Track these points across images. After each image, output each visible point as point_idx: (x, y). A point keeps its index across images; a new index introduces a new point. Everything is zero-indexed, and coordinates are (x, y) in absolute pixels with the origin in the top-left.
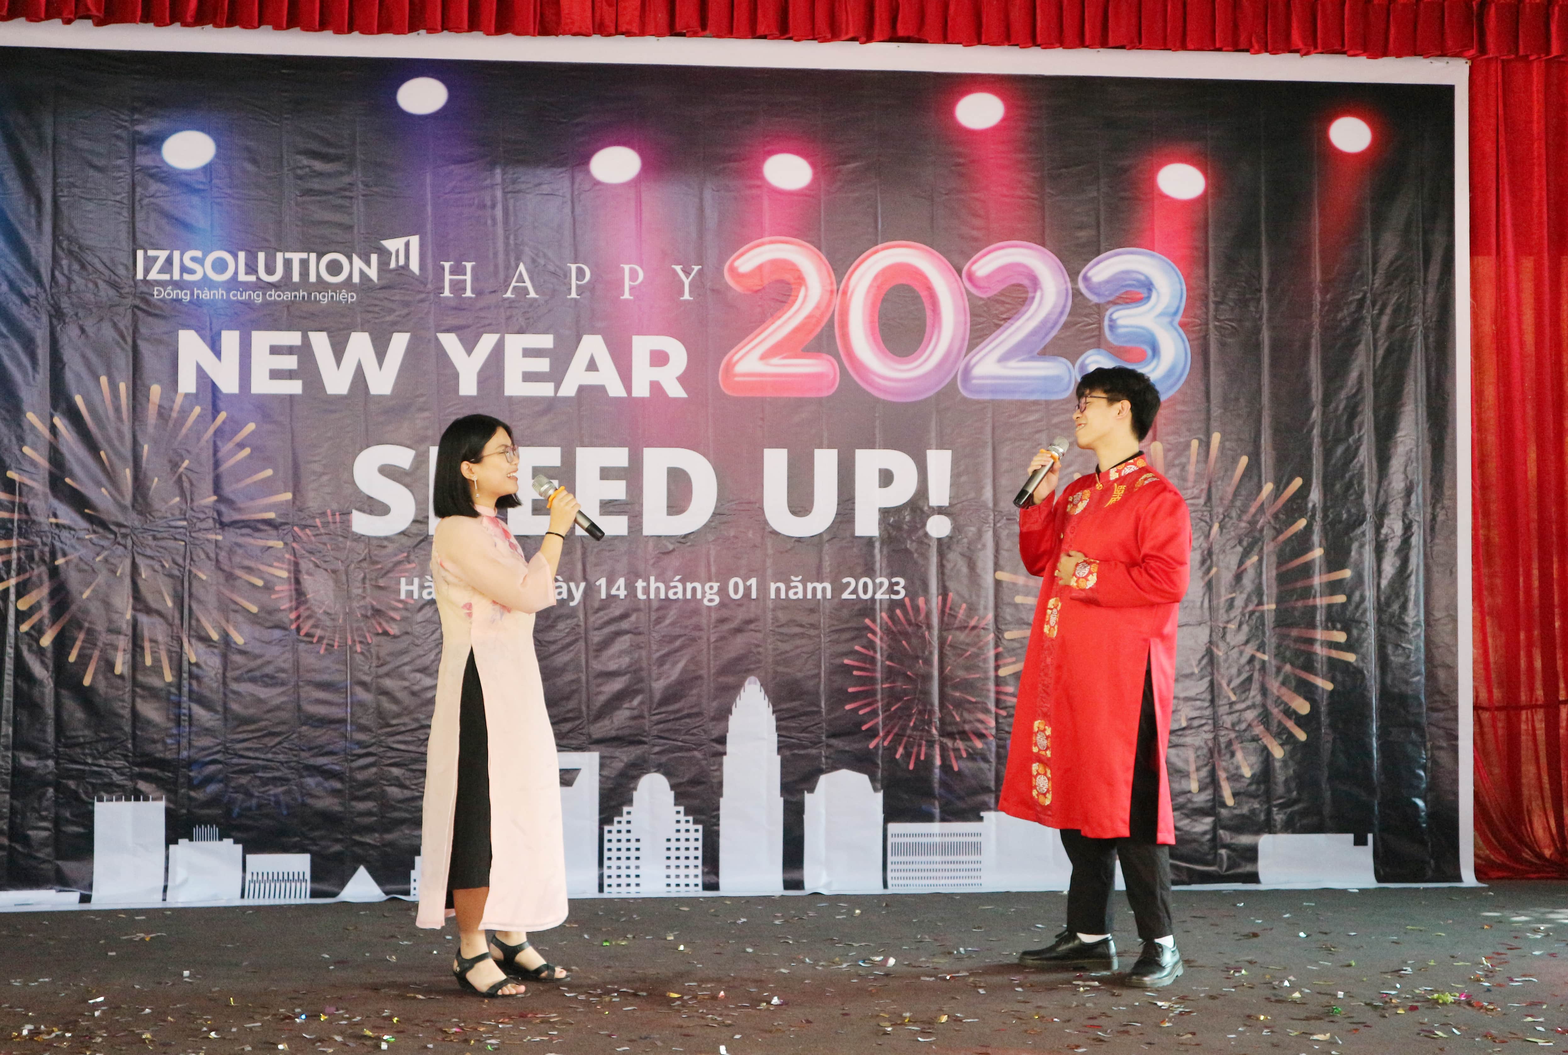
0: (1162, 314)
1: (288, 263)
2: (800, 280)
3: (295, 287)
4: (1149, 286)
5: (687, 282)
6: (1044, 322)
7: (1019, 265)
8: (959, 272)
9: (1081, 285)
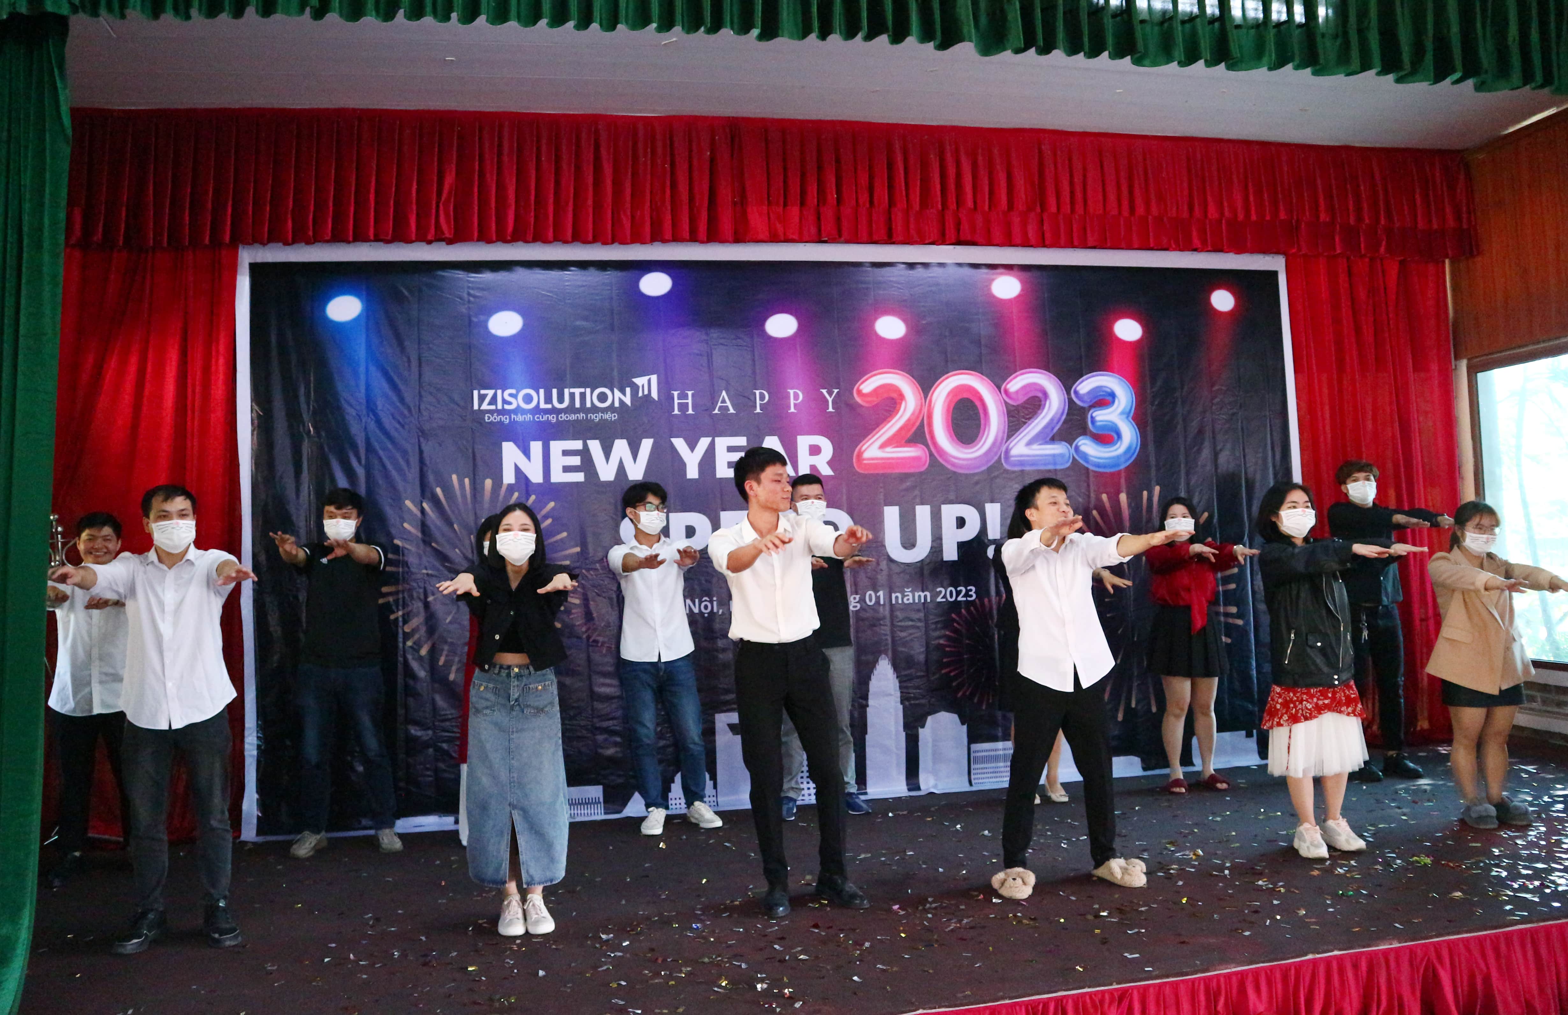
0: (1122, 413)
1: (572, 396)
2: (902, 397)
3: (577, 411)
4: (1113, 395)
5: (830, 400)
6: (1052, 420)
7: (1035, 384)
8: (999, 388)
9: (1073, 396)
